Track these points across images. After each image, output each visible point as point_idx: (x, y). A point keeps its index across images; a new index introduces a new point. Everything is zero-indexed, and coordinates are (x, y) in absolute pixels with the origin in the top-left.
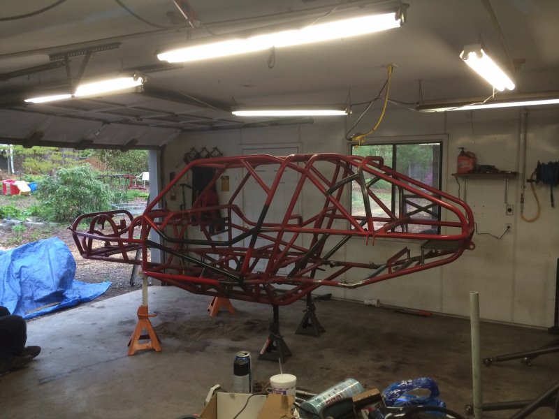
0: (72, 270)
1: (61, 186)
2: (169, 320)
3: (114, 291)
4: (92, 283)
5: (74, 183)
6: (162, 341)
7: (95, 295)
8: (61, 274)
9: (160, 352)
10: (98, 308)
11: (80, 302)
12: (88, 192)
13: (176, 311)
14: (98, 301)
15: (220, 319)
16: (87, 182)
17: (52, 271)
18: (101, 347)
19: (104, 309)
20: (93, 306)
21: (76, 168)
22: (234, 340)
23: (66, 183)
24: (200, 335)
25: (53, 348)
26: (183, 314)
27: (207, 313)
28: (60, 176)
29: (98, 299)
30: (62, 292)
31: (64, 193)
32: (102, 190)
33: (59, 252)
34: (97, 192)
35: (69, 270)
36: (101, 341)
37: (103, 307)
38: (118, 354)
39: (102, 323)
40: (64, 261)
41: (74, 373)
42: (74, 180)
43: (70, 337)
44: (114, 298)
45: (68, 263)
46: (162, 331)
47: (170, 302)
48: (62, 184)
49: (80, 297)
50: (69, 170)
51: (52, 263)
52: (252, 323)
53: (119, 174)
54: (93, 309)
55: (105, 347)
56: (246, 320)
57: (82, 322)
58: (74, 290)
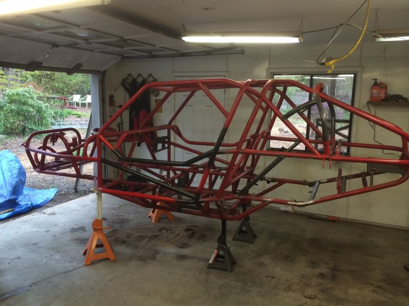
0: (23, 179)
1: (8, 105)
2: (117, 226)
3: (61, 197)
4: (40, 189)
5: (20, 102)
6: (114, 249)
7: (45, 201)
8: (14, 183)
9: (115, 261)
10: (49, 214)
11: (32, 209)
12: (31, 110)
13: (121, 217)
14: (48, 207)
15: (161, 225)
16: (30, 101)
17: (5, 180)
18: (57, 257)
19: (56, 216)
20: (44, 213)
21: (20, 90)
22: (180, 247)
23: (12, 102)
24: (148, 242)
25: (11, 257)
26: (127, 220)
27: (149, 220)
28: (7, 96)
29: (48, 205)
30: (16, 199)
31: (11, 110)
32: (43, 108)
33: (11, 163)
34: (39, 110)
35: (20, 179)
36: (57, 250)
37: (53, 214)
38: (75, 264)
39: (55, 230)
40: (15, 172)
41: (34, 287)
42: (19, 99)
43: (27, 245)
44: (63, 204)
45: (19, 173)
46: (112, 238)
47: (113, 209)
48: (9, 103)
49: (32, 204)
50: (14, 91)
51: (5, 173)
52: (191, 230)
53: (54, 96)
54: (44, 215)
55: (62, 256)
56: (185, 226)
57: (36, 230)
58: (25, 196)
